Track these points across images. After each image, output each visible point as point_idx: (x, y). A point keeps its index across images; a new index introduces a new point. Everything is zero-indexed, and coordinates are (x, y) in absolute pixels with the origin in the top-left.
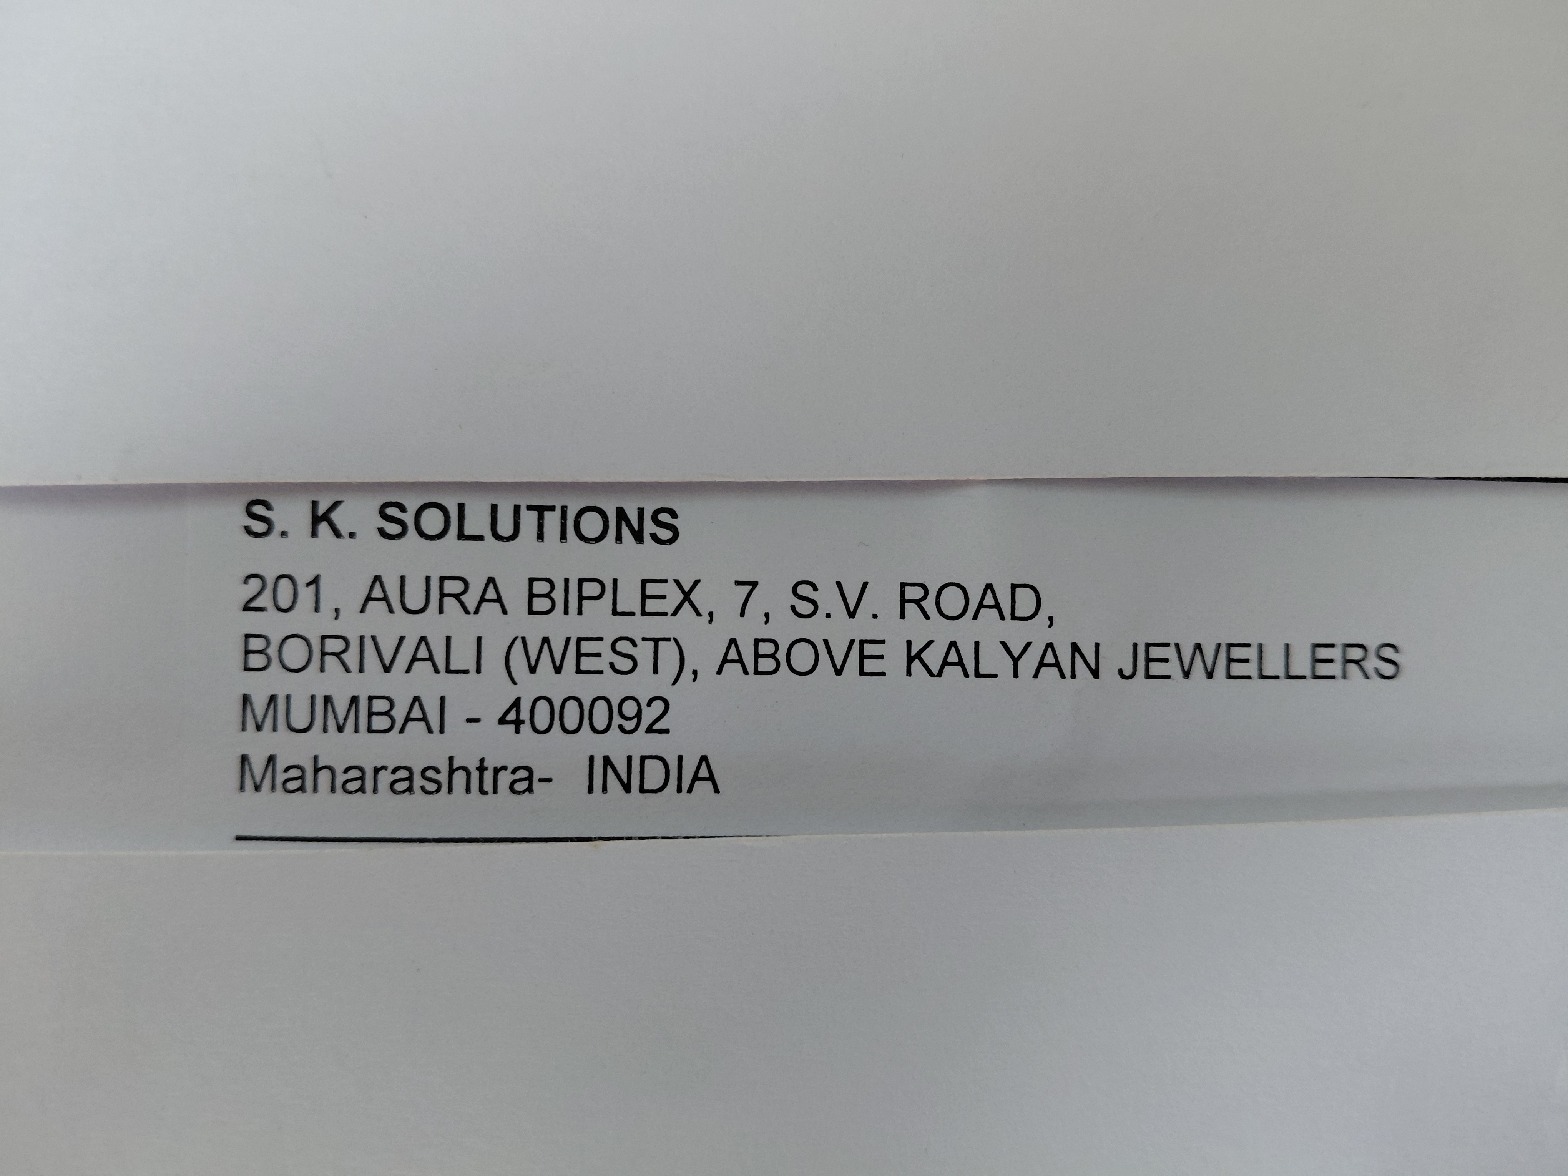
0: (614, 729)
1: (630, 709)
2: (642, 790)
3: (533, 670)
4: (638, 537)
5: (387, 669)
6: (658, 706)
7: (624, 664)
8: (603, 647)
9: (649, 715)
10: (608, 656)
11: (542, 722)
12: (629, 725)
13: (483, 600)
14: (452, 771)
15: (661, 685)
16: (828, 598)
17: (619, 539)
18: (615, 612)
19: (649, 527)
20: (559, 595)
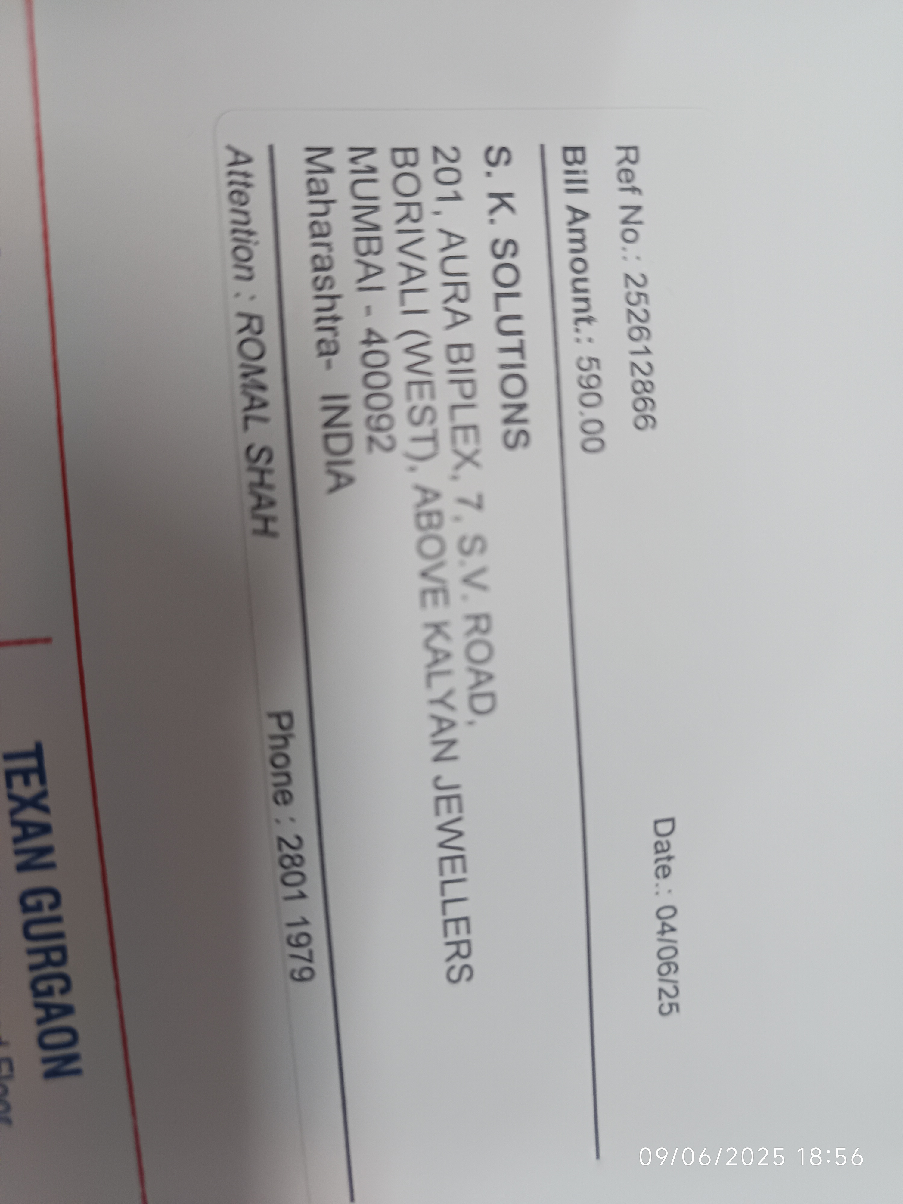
0: (368, 413)
1: (384, 422)
2: (327, 437)
3: (408, 350)
4: (508, 420)
5: (401, 249)
6: (387, 443)
7: (416, 415)
8: (427, 401)
9: (381, 437)
10: (421, 404)
11: (372, 359)
12: (373, 422)
13: (455, 312)
14: (333, 297)
15: (403, 444)
16: (474, 562)
17: (505, 406)
18: (454, 407)
19: (515, 428)
20: (462, 365)
